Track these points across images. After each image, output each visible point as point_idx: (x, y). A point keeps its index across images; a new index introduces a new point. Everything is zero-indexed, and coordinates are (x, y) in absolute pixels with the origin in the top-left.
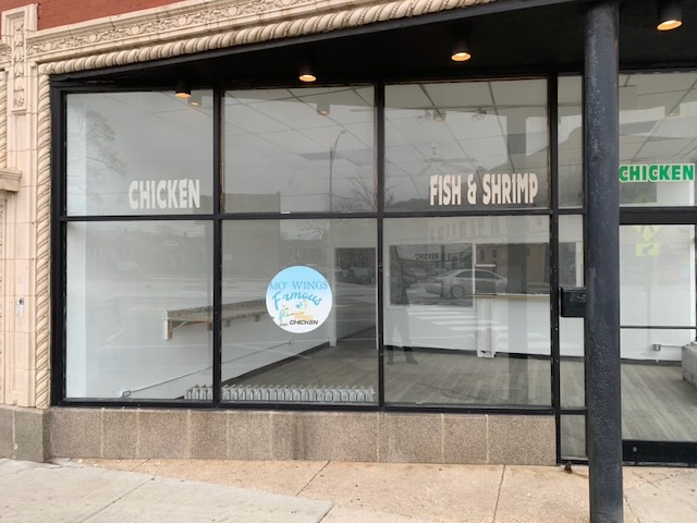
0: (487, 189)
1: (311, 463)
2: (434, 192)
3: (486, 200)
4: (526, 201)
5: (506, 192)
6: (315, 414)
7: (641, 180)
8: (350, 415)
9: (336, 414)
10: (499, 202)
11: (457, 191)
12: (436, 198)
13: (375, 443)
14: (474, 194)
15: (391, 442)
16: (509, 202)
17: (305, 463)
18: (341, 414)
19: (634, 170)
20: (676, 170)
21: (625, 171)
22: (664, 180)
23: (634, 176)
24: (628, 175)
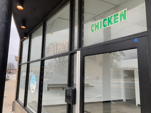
0: (58, 47)
4: (65, 50)
5: (62, 47)
11: (53, 49)
14: (56, 50)
19: (97, 25)
20: (116, 17)
21: (93, 27)
22: (110, 25)
23: (97, 28)
24: (94, 28)
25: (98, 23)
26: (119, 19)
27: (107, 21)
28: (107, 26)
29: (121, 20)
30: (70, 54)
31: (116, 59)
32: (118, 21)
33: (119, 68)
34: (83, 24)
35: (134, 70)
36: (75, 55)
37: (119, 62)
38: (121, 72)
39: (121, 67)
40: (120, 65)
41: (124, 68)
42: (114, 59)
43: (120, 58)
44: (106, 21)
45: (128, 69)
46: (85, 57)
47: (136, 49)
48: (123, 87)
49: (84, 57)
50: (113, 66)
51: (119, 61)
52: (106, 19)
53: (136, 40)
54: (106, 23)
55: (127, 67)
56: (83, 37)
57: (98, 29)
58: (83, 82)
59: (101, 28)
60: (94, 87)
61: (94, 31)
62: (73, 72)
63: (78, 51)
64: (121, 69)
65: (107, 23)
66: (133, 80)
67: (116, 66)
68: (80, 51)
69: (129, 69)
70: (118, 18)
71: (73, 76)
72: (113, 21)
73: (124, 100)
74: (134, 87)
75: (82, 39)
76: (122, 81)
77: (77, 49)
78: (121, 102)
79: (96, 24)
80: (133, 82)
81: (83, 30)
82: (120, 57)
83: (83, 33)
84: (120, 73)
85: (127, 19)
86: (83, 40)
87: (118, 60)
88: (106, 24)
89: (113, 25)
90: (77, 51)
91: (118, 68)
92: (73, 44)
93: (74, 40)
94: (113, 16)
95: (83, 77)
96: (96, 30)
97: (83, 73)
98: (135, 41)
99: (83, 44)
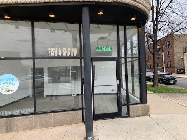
0: (64, 52)
1: (12, 133)
2: (49, 52)
3: (64, 55)
4: (74, 55)
5: (69, 53)
6: (13, 118)
7: (101, 51)
8: (25, 117)
9: (20, 117)
10: (67, 55)
11: (56, 52)
12: (50, 54)
13: (33, 124)
14: (61, 53)
15: (38, 123)
16: (70, 55)
17: (10, 133)
18: (22, 117)
20: (108, 48)
22: (106, 50)
61: (98, 51)
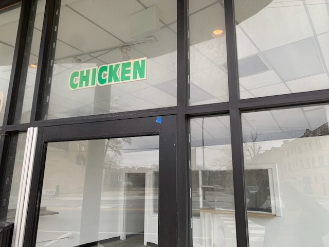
19: (85, 75)
20: (127, 69)
21: (76, 77)
22: (113, 82)
23: (84, 82)
24: (78, 82)
25: (88, 72)
26: (131, 75)
27: (107, 73)
28: (107, 83)
29: (135, 77)
30: (7, 133)
31: (112, 148)
32: (128, 78)
33: (116, 169)
34: (51, 65)
35: (145, 173)
36: (21, 136)
37: (119, 156)
38: (120, 177)
39: (121, 165)
40: (120, 163)
41: (127, 168)
42: (109, 149)
43: (120, 147)
44: (105, 72)
45: (134, 172)
46: (49, 143)
47: (158, 136)
48: (122, 209)
49: (46, 143)
50: (106, 164)
51: (120, 153)
52: (107, 67)
53: (159, 120)
54: (105, 75)
55: (133, 167)
56: (49, 95)
57: (87, 84)
58: (37, 206)
59: (93, 83)
60: (58, 213)
61: (78, 88)
62: (10, 181)
63: (32, 128)
64: (121, 170)
65: (107, 77)
66: (142, 192)
67: (111, 164)
68: (36, 129)
69: (136, 171)
70: (129, 71)
71: (9, 191)
72: (119, 74)
73: (122, 238)
74: (143, 206)
75: (46, 99)
76: (121, 197)
77: (28, 121)
78: (117, 242)
79: (82, 72)
80: (141, 197)
81: (50, 78)
82: (121, 145)
83: (49, 86)
84: (117, 179)
85: (145, 78)
86: (48, 104)
87: (117, 151)
88: (104, 78)
89: (118, 82)
90: (29, 129)
91: (115, 167)
92: (17, 109)
93: (23, 97)
94: (121, 65)
95: (39, 194)
96: (81, 85)
97: (39, 183)
98: (156, 121)
99: (46, 112)
